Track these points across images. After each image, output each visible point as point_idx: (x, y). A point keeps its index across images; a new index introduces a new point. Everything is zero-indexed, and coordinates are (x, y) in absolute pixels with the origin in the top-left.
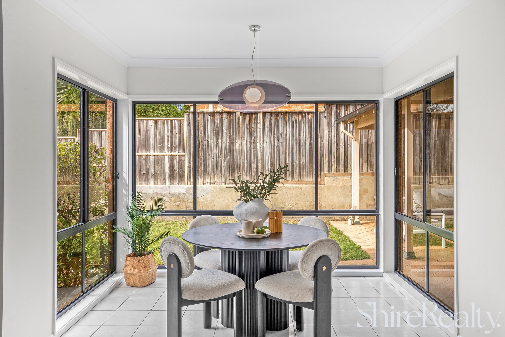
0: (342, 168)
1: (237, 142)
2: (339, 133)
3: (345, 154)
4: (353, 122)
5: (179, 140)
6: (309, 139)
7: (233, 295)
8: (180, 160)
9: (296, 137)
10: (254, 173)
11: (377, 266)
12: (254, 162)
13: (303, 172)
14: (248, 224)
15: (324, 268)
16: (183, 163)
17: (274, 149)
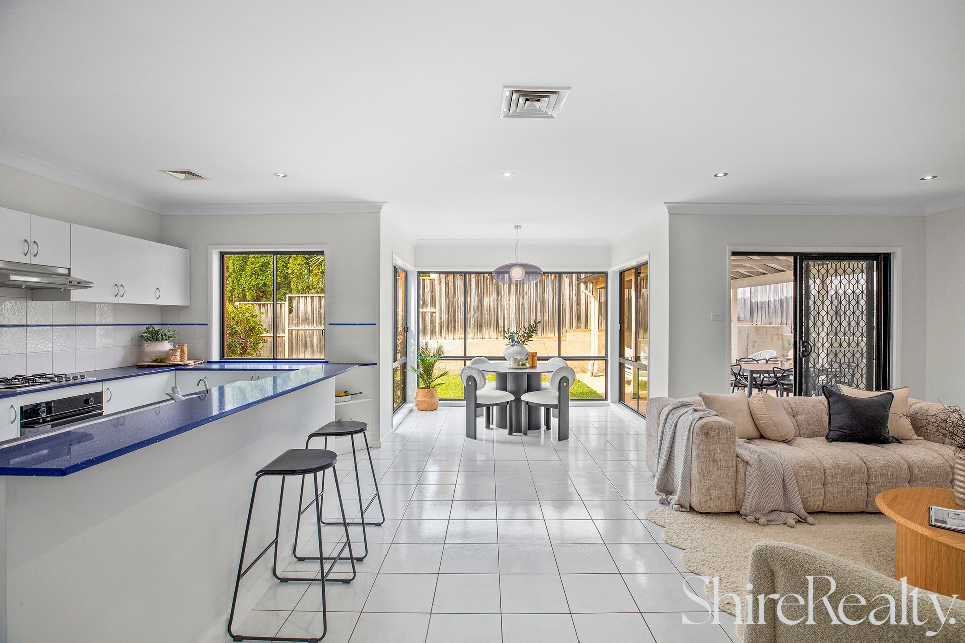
0: (582, 324)
1: (485, 300)
2: (580, 293)
3: (585, 312)
4: (592, 283)
5: (430, 297)
6: (552, 298)
7: (506, 403)
8: (432, 316)
9: (540, 296)
10: (501, 329)
11: (606, 399)
12: (501, 319)
13: (546, 328)
14: (515, 359)
15: (565, 384)
16: (434, 320)
17: (519, 307)
